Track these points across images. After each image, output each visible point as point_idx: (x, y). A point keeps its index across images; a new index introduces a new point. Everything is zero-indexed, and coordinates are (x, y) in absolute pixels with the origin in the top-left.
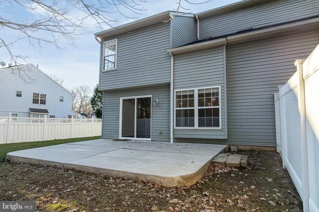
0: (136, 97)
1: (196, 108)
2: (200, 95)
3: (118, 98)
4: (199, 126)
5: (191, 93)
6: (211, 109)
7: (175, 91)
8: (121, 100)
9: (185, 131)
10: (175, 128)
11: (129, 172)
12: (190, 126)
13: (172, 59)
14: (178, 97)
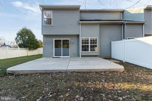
0: (62, 39)
1: (89, 45)
2: (91, 40)
3: (53, 39)
4: (90, 51)
5: (88, 39)
6: (94, 45)
7: (81, 38)
8: (54, 40)
9: (85, 53)
10: (82, 52)
11: (106, 69)
12: (87, 51)
13: (80, 25)
14: (83, 40)
